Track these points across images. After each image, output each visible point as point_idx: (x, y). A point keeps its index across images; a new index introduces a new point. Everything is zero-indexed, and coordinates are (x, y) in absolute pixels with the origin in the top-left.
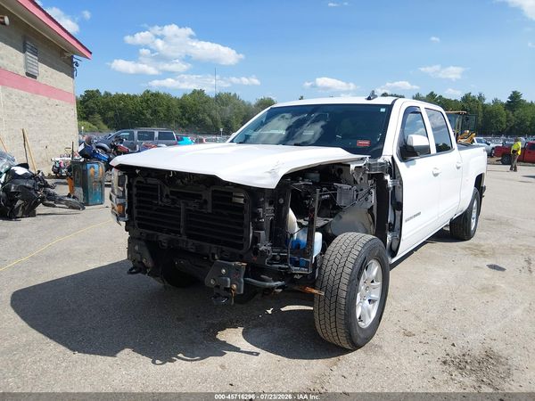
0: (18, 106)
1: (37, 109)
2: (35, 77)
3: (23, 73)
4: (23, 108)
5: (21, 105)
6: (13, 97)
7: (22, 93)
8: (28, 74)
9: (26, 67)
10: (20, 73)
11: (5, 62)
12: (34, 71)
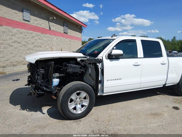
0: (60, 42)
1: (67, 42)
2: (67, 34)
3: (63, 32)
4: (62, 42)
5: (61, 41)
6: (59, 39)
7: (62, 38)
8: (64, 33)
9: (64, 31)
10: (62, 32)
11: (57, 30)
12: (66, 32)
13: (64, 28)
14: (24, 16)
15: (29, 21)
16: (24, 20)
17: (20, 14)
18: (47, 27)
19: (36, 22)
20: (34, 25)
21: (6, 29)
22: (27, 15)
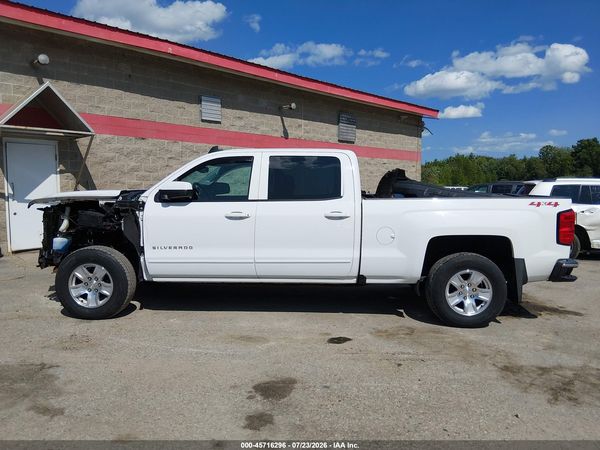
2: (352, 142)
3: (334, 140)
8: (340, 141)
9: (339, 135)
10: (331, 141)
11: (311, 135)
12: (349, 138)
13: (339, 129)
14: (203, 110)
15: (219, 123)
16: (203, 121)
17: (192, 108)
18: (277, 131)
19: (239, 123)
20: (233, 129)
21: (154, 145)
22: (211, 109)
